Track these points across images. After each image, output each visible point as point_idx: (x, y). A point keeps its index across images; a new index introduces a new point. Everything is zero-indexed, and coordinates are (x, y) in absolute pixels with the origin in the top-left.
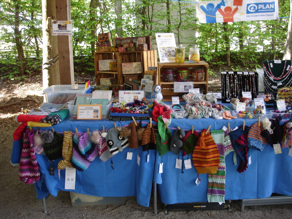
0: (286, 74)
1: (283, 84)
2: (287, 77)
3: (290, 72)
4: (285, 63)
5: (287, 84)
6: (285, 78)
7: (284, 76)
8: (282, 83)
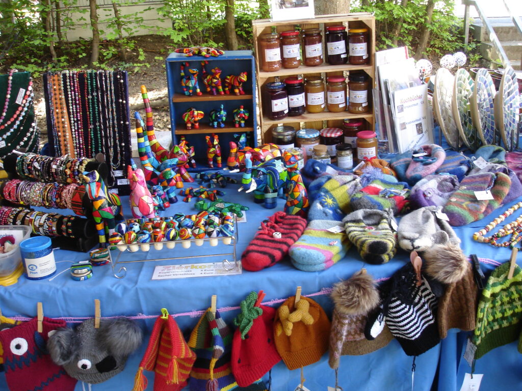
0: (15, 116)
1: (7, 144)
2: (18, 123)
3: (26, 109)
4: (10, 82)
5: (19, 144)
6: (11, 126)
7: (9, 123)
8: (7, 140)
